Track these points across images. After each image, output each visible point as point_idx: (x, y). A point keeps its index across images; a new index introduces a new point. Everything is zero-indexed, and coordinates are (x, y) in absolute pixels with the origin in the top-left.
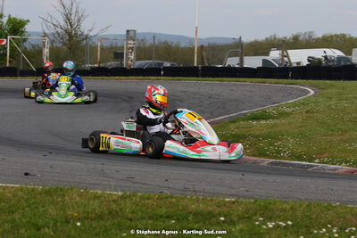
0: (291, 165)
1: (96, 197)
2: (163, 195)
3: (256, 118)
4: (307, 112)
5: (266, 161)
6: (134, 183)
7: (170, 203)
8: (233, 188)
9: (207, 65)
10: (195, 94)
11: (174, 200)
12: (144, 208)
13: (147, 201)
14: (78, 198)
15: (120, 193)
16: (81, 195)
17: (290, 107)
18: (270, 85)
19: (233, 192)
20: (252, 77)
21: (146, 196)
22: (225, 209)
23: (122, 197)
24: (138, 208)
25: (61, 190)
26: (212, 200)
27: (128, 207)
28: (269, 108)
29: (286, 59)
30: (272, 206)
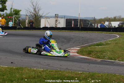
0: (108, 61)
1: (34, 71)
2: (57, 71)
3: (98, 45)
4: (116, 43)
5: (99, 60)
6: (49, 66)
7: (59, 73)
8: (83, 69)
9: (83, 26)
10: (77, 36)
11: (60, 72)
12: (50, 75)
13: (51, 72)
14: (27, 71)
15: (42, 70)
16: (28, 70)
17: (110, 42)
18: (104, 34)
19: (83, 70)
20: (98, 31)
21: (51, 71)
22: (78, 75)
23: (43, 71)
24: (48, 75)
25: (22, 68)
26: (74, 73)
27: (44, 74)
28: (103, 42)
29: (110, 25)
30: (95, 75)
